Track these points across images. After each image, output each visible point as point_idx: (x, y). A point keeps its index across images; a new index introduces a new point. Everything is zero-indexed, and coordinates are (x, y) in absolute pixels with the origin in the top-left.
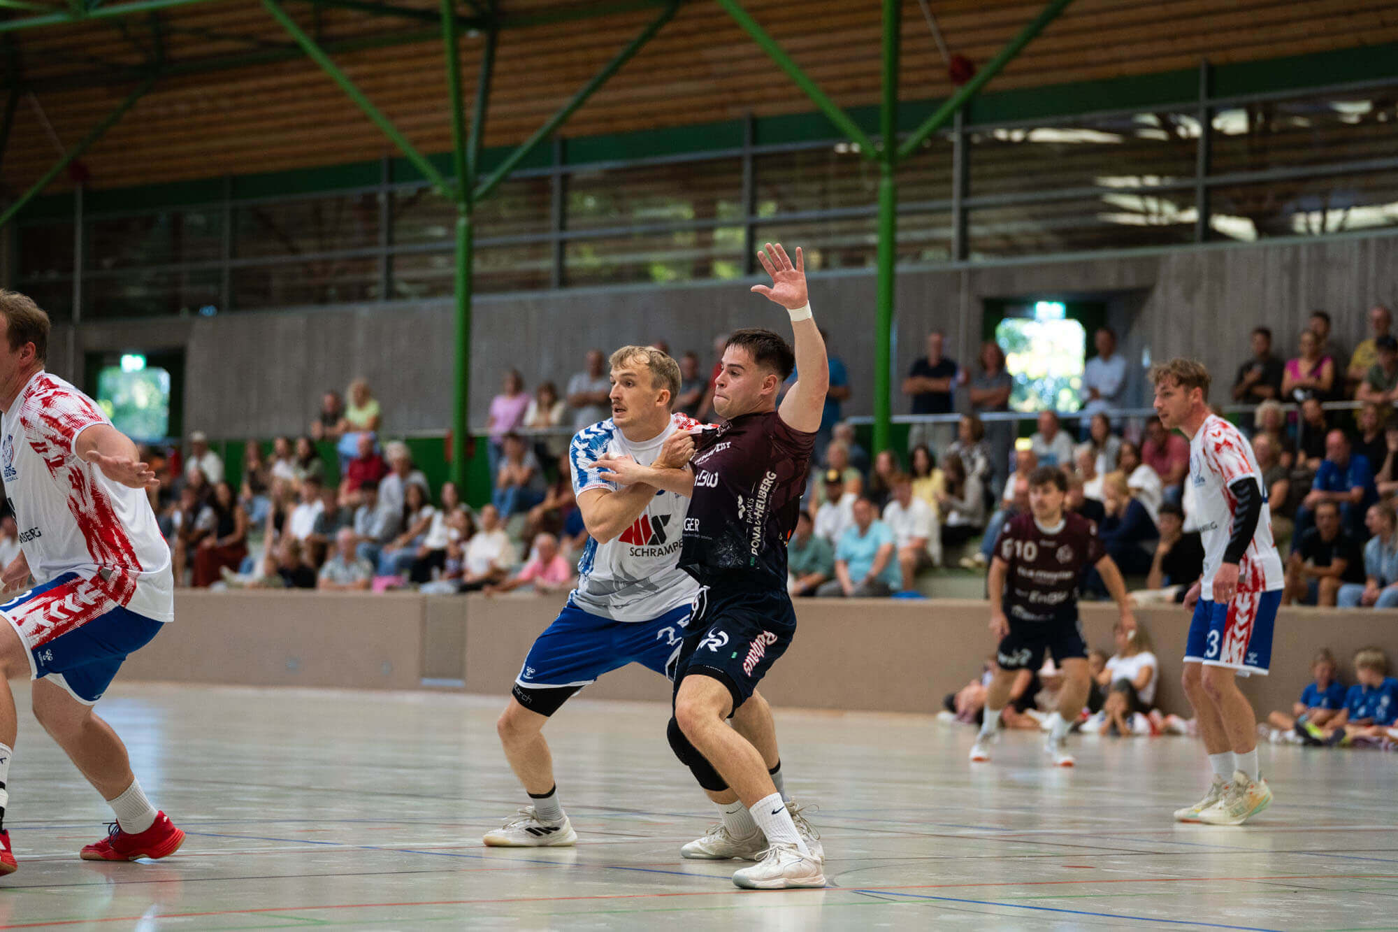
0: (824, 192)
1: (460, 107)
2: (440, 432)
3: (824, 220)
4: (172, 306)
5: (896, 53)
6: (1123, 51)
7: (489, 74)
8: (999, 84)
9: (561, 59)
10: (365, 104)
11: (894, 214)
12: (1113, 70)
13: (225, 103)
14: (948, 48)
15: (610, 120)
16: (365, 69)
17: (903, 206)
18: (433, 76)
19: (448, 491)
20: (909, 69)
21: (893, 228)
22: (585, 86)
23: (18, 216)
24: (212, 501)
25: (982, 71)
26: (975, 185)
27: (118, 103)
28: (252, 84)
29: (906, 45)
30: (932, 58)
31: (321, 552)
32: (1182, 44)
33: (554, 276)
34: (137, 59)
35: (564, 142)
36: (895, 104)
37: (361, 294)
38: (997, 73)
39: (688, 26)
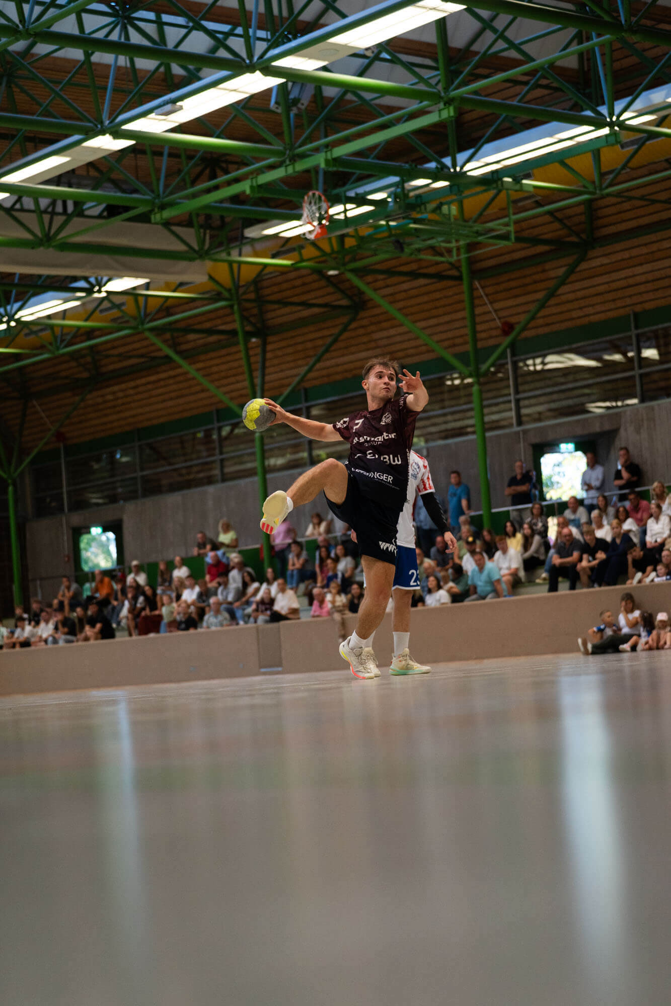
0: (442, 400)
1: (252, 378)
2: (257, 546)
3: (445, 415)
4: (113, 499)
5: (474, 324)
6: (591, 310)
7: (264, 360)
8: (527, 334)
9: (300, 347)
10: (205, 382)
11: (482, 407)
12: (586, 320)
13: (131, 392)
14: (499, 318)
15: (328, 376)
16: (200, 365)
17: (485, 403)
18: (236, 364)
19: (269, 572)
20: (482, 331)
21: (483, 415)
22: (313, 360)
23: (32, 462)
24: (143, 593)
25: (518, 328)
26: (521, 388)
27: (77, 398)
28: (143, 381)
29: (478, 319)
30: (492, 324)
31: (201, 613)
32: (619, 304)
33: (308, 461)
34: (85, 375)
35: (306, 390)
36: (476, 351)
37: (210, 481)
38: (524, 329)
39: (365, 322)
